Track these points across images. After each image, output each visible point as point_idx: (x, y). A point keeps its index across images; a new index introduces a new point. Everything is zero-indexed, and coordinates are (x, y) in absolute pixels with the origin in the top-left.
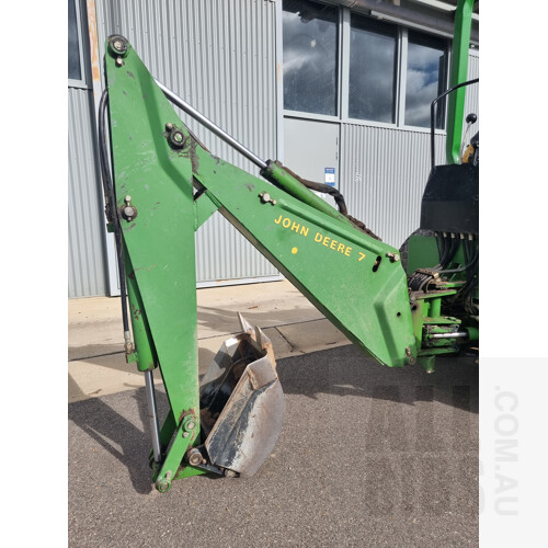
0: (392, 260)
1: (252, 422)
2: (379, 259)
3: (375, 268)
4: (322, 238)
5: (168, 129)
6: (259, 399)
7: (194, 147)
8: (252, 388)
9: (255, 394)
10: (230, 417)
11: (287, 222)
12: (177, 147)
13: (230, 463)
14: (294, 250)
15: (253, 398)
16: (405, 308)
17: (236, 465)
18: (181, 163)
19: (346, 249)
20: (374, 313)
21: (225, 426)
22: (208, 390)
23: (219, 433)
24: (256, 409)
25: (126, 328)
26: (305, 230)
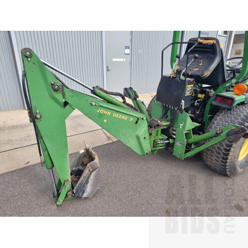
0: (143, 119)
1: (90, 181)
2: (138, 119)
3: (136, 122)
4: (115, 115)
5: (52, 84)
6: (93, 174)
7: (63, 88)
8: (90, 171)
10: (82, 181)
11: (102, 111)
12: (56, 91)
13: (83, 195)
14: (105, 121)
15: (91, 174)
16: (147, 135)
17: (85, 195)
18: (59, 96)
19: (125, 118)
20: (136, 138)
21: (80, 184)
22: (74, 169)
23: (79, 187)
24: (92, 177)
25: (41, 155)
26: (109, 113)
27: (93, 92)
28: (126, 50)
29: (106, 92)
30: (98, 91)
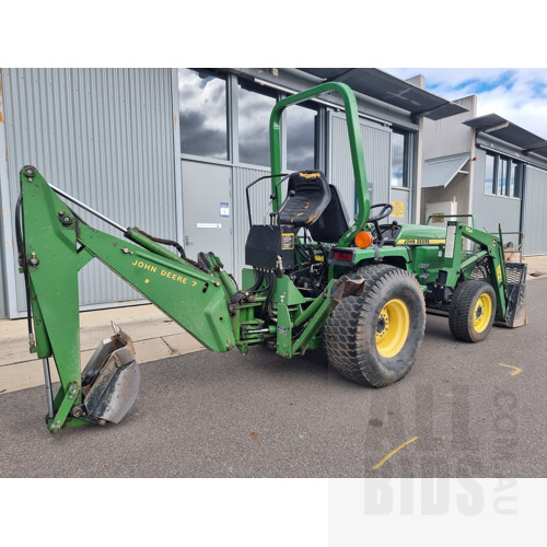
0: (215, 285)
1: (117, 387)
2: (207, 285)
3: (204, 290)
4: (164, 273)
5: (60, 215)
6: (122, 373)
7: (77, 223)
8: (116, 366)
9: (119, 369)
10: (102, 384)
11: (141, 264)
12: (66, 225)
13: (102, 414)
14: (147, 281)
15: (118, 373)
16: (226, 314)
17: (106, 416)
18: (70, 234)
19: (183, 280)
20: (204, 318)
21: (98, 390)
22: (90, 373)
23: (94, 395)
24: (121, 379)
25: (30, 331)
26: (154, 269)
27: (128, 235)
28: (222, 209)
29: (149, 237)
30: (135, 234)
